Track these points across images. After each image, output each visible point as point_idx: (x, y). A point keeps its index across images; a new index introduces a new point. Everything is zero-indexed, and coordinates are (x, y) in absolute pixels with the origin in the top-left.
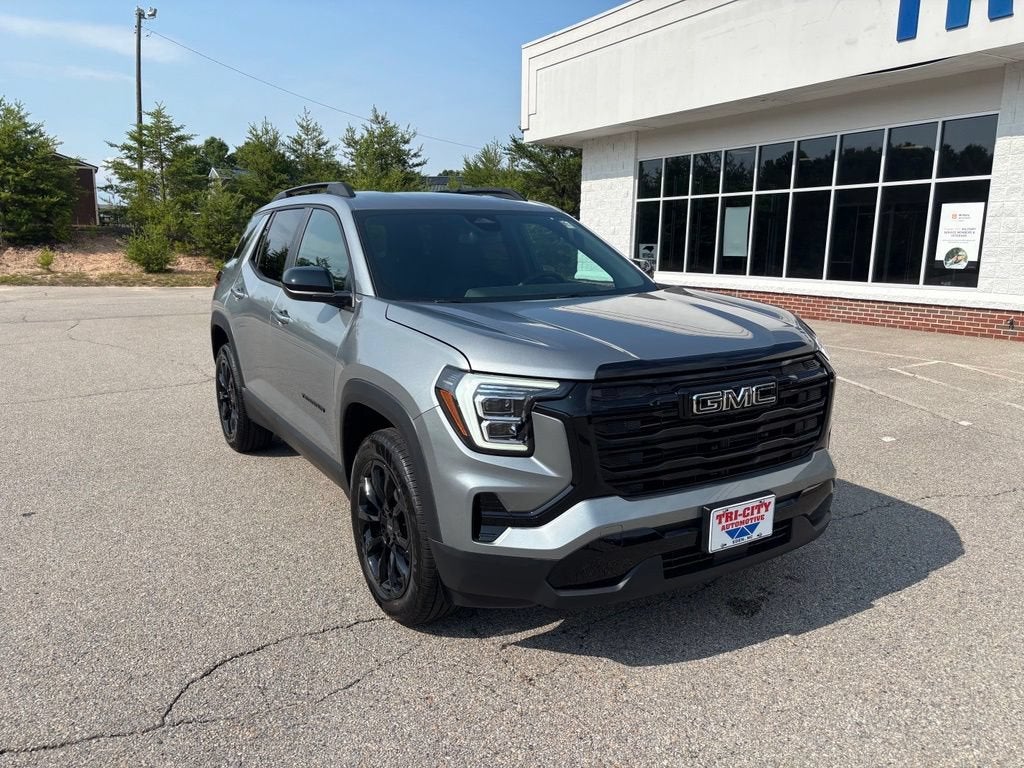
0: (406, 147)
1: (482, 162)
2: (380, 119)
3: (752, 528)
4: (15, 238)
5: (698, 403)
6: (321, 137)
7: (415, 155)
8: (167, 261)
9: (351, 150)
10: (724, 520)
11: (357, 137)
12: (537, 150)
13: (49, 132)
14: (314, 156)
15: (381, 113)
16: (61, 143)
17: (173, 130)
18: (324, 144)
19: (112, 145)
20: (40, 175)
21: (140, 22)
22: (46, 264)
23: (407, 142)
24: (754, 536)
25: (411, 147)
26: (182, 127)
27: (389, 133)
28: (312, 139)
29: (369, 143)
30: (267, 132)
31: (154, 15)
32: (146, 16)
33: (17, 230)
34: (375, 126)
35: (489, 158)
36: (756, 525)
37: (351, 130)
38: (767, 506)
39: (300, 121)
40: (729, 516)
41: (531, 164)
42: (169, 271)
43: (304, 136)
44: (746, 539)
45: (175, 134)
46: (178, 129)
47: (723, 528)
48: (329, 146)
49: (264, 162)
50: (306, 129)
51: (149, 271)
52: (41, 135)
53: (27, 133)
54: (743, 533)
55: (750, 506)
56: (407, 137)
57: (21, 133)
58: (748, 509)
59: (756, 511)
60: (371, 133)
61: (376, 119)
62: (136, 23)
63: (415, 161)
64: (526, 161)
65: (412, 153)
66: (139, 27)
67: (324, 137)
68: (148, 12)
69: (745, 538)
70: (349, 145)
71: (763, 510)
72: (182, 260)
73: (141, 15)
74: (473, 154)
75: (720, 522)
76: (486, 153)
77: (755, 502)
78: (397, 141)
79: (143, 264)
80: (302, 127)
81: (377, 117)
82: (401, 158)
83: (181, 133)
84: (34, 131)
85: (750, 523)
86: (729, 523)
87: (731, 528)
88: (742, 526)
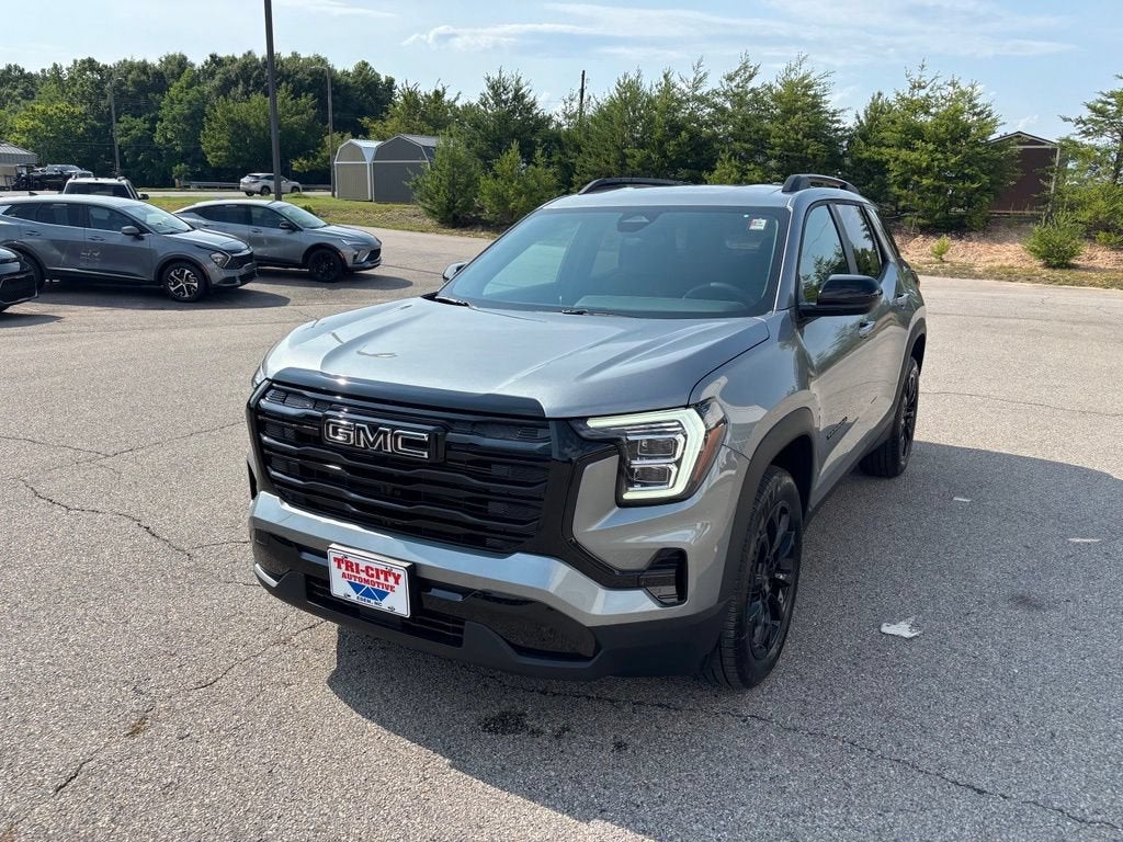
3: (381, 595)
4: (929, 226)
8: (1072, 255)
10: (343, 567)
13: (998, 112)
19: (1065, 120)
20: (968, 161)
22: (940, 253)
24: (385, 605)
33: (931, 217)
36: (386, 594)
38: (397, 579)
40: (349, 565)
42: (1075, 267)
44: (372, 603)
47: (344, 576)
51: (1048, 265)
52: (988, 116)
53: (974, 115)
54: (368, 594)
57: (966, 116)
58: (372, 569)
59: (382, 577)
69: (373, 601)
71: (391, 581)
72: (1099, 254)
77: (382, 566)
79: (1043, 257)
84: (982, 112)
85: (376, 587)
86: (350, 573)
87: (353, 580)
88: (367, 586)
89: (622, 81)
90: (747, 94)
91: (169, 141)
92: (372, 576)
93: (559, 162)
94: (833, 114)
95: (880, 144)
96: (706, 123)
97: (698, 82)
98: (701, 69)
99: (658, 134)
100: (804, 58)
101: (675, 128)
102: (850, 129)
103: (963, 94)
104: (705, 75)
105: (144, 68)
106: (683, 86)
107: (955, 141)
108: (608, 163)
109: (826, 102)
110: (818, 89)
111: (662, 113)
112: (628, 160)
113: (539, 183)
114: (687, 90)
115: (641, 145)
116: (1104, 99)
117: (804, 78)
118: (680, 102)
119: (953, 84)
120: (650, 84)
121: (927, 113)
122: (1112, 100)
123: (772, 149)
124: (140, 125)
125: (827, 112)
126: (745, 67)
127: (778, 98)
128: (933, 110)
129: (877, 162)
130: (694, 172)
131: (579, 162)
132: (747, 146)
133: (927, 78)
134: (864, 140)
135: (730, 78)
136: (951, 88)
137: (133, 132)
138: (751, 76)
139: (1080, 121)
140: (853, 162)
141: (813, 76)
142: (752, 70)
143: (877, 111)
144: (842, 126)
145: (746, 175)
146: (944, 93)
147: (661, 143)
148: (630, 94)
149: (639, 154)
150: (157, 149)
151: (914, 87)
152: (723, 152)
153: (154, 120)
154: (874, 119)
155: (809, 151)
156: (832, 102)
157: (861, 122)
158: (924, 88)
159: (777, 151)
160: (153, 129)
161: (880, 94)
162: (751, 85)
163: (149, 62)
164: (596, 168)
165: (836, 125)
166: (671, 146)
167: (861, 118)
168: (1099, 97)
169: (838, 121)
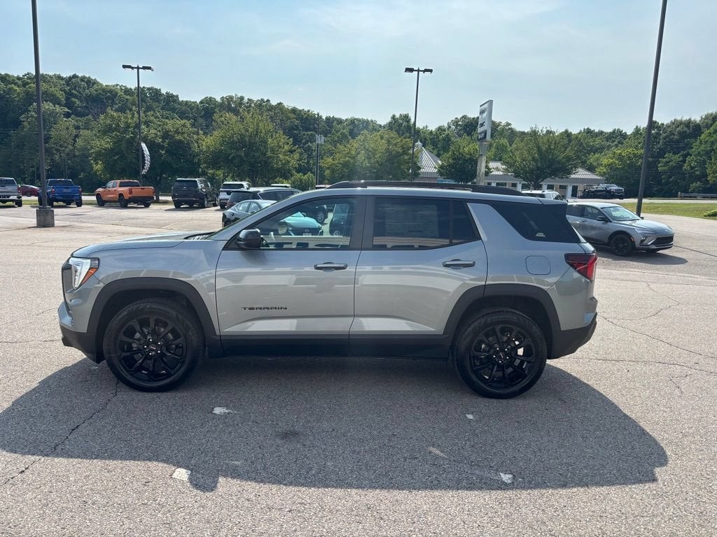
91: (692, 168)
105: (688, 123)
124: (677, 158)
137: (670, 164)
150: (684, 174)
153: (685, 156)
160: (684, 161)
163: (693, 119)
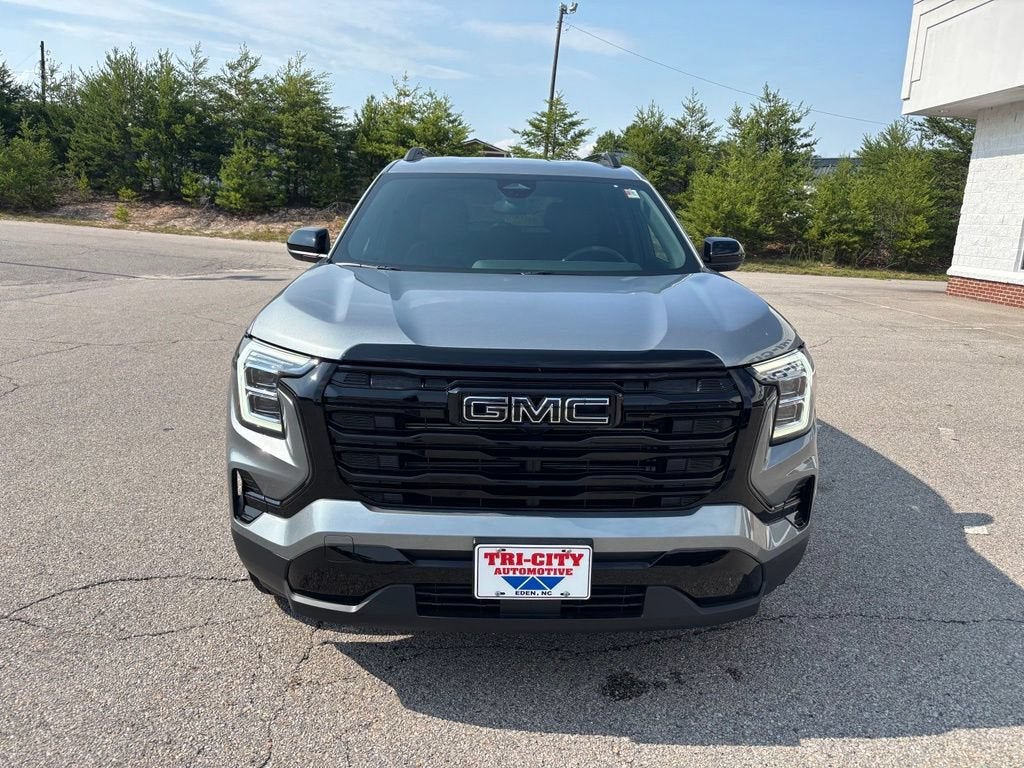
0: (795, 126)
1: (886, 140)
2: (771, 97)
3: (552, 582)
5: (468, 407)
6: (704, 119)
7: (805, 135)
9: (735, 131)
10: (498, 561)
11: (743, 116)
12: (959, 125)
13: (466, 121)
14: (695, 138)
15: (772, 91)
16: (473, 131)
17: (567, 117)
18: (709, 125)
19: (514, 132)
21: (561, 17)
23: (797, 121)
24: (556, 593)
25: (803, 126)
26: (576, 114)
27: (778, 113)
28: (695, 121)
29: (755, 123)
30: (653, 115)
31: (574, 9)
32: (568, 11)
34: (764, 105)
35: (896, 136)
36: (559, 580)
37: (737, 111)
38: (577, 560)
39: (687, 103)
40: (507, 558)
41: (950, 141)
43: (689, 118)
44: (538, 594)
45: (568, 121)
46: (571, 116)
47: (498, 571)
48: (712, 127)
49: (645, 143)
50: (692, 111)
52: (460, 124)
53: (450, 122)
54: (533, 585)
55: (545, 552)
56: (798, 115)
57: (444, 122)
58: (542, 556)
59: (555, 562)
60: (759, 113)
61: (767, 98)
62: (558, 19)
63: (805, 141)
64: (942, 138)
65: (802, 132)
66: (561, 22)
67: (708, 119)
68: (570, 7)
69: (539, 592)
70: (734, 126)
71: (569, 563)
73: (563, 11)
74: (876, 133)
75: (492, 563)
76: (893, 132)
77: (556, 550)
78: (787, 120)
80: (687, 108)
81: (768, 95)
82: (788, 139)
83: (575, 119)
84: (455, 120)
85: (545, 575)
86: (508, 566)
87: (511, 574)
88: (531, 576)
89: (113, 57)
90: (251, 84)
92: (542, 563)
93: (48, 135)
94: (335, 111)
95: (380, 140)
96: (212, 108)
97: (198, 67)
98: (199, 54)
99: (163, 114)
100: (303, 57)
101: (180, 110)
102: (350, 126)
103: (439, 104)
104: (205, 61)
106: (183, 70)
107: (440, 143)
108: (109, 140)
109: (327, 100)
110: (318, 88)
111: (165, 94)
112: (132, 138)
113: (27, 157)
114: (187, 74)
115: (146, 124)
116: (539, 117)
117: (305, 76)
118: (181, 85)
119: (431, 95)
120: (146, 62)
121: (413, 117)
122: (544, 119)
123: (285, 138)
125: (329, 108)
126: (246, 57)
127: (281, 91)
128: (418, 115)
129: (379, 156)
130: (208, 155)
131: (73, 137)
132: (260, 133)
133: (410, 88)
134: (366, 136)
135: (232, 67)
136: (429, 98)
138: (252, 68)
139: (525, 134)
140: (358, 154)
141: (313, 75)
142: (253, 61)
143: (371, 110)
144: (344, 122)
145: (263, 161)
146: (425, 102)
147: (168, 125)
148: (123, 70)
149: (146, 134)
151: (400, 94)
152: (239, 138)
154: (369, 119)
155: (320, 142)
156: (332, 101)
157: (359, 120)
158: (408, 96)
159: (291, 141)
161: (373, 98)
162: (252, 76)
164: (95, 145)
165: (339, 121)
166: (178, 129)
167: (360, 117)
168: (535, 116)
169: (341, 118)
